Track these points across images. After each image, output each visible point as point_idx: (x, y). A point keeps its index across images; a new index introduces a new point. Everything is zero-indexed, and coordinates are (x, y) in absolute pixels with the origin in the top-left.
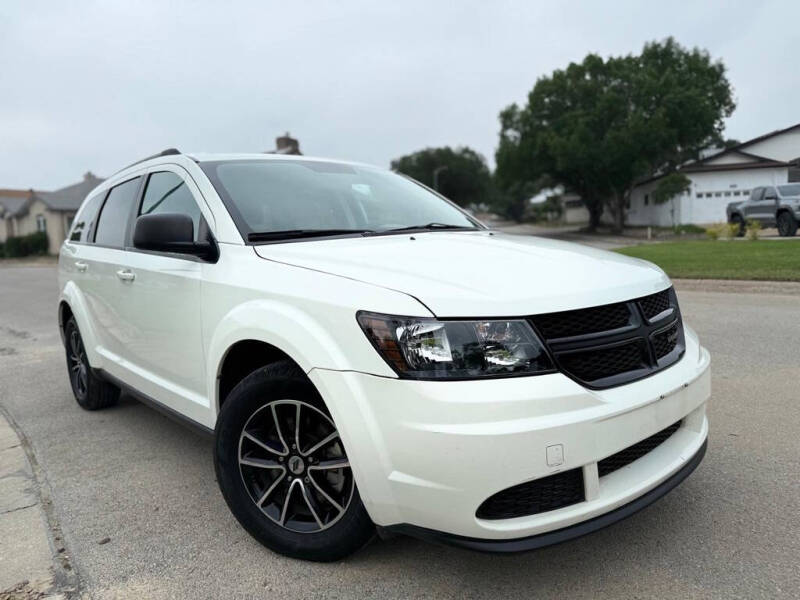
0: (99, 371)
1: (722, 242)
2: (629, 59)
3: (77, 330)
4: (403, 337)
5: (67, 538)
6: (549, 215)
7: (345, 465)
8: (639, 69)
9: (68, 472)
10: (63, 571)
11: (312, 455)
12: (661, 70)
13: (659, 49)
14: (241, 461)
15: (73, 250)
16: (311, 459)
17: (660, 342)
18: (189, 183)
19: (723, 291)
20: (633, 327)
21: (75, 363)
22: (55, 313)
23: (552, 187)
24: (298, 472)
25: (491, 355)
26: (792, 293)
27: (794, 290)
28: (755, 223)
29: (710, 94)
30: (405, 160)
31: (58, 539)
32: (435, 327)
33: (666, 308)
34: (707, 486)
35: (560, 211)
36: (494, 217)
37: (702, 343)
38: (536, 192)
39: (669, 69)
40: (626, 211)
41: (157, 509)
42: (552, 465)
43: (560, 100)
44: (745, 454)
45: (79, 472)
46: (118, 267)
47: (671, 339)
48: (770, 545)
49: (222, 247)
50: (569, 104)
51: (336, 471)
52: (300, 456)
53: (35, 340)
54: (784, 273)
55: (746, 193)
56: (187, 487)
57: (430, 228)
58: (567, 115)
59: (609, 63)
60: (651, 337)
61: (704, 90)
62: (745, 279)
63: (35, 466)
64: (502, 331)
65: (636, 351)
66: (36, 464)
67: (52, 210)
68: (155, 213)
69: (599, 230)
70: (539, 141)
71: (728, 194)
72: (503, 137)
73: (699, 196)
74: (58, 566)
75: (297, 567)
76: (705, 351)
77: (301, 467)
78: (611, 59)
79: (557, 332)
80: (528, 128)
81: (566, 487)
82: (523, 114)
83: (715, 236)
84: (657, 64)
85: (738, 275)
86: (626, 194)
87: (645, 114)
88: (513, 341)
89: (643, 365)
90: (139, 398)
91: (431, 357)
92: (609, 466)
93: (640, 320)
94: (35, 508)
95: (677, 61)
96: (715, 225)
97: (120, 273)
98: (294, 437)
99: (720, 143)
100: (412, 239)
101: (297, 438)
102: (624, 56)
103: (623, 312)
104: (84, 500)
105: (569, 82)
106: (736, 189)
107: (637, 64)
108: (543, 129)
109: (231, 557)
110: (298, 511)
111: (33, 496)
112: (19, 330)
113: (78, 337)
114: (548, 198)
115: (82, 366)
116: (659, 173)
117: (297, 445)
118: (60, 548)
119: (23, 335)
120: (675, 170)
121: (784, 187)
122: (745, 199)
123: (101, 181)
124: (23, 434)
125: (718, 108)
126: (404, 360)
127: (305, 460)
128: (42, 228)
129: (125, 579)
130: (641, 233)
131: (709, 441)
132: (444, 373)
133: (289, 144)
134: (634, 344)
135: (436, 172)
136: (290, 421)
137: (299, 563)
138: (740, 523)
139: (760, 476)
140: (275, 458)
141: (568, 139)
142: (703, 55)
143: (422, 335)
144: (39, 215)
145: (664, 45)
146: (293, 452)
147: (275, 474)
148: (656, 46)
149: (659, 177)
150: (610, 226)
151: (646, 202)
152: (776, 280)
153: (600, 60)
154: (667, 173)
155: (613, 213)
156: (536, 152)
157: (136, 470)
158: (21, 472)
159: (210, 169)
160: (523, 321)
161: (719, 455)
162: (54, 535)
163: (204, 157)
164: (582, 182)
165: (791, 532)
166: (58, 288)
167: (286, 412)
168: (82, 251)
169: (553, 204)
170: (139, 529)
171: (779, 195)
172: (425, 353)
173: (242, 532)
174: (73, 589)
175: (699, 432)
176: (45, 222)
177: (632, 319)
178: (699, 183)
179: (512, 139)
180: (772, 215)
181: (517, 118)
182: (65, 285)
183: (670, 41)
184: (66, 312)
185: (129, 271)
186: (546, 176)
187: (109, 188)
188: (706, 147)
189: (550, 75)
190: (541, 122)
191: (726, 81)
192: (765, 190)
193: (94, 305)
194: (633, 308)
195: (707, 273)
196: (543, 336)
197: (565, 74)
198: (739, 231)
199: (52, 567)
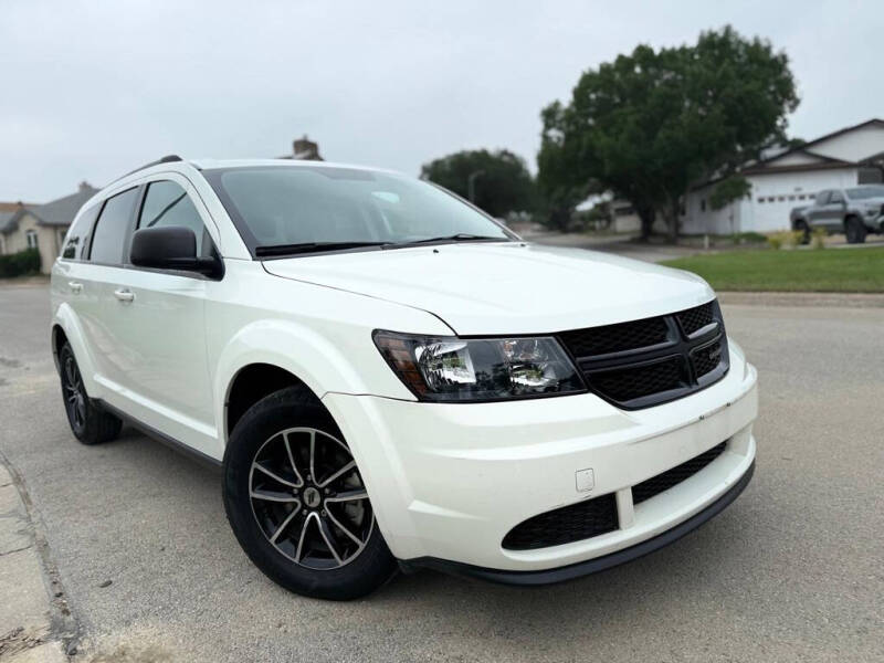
0: (98, 401)
1: (785, 251)
2: (683, 50)
3: (73, 357)
4: (423, 357)
5: (65, 581)
6: (597, 224)
7: (363, 496)
8: (695, 61)
9: (66, 511)
10: (61, 617)
11: (327, 486)
12: (719, 61)
13: (716, 39)
14: (252, 494)
15: (67, 268)
16: (327, 491)
17: (701, 359)
18: (192, 193)
19: (783, 305)
20: (670, 343)
21: (71, 393)
22: (48, 339)
23: (600, 192)
24: (313, 505)
25: (518, 376)
26: (859, 307)
27: (861, 303)
28: (820, 230)
29: (772, 88)
30: (437, 163)
31: (55, 583)
32: (458, 346)
33: (708, 323)
34: (755, 514)
35: (609, 219)
36: (537, 226)
37: (749, 360)
38: (583, 198)
39: (727, 60)
40: (681, 218)
41: (163, 550)
42: (582, 491)
43: (607, 96)
44: (797, 478)
45: (77, 511)
46: (116, 287)
47: (712, 356)
48: (819, 574)
49: (227, 263)
50: (617, 100)
51: (355, 503)
52: (316, 488)
53: (28, 369)
54: (850, 284)
55: (812, 197)
56: (196, 525)
57: (457, 239)
58: (616, 112)
59: (661, 55)
60: (690, 354)
61: (766, 84)
62: (809, 290)
63: (29, 506)
64: (530, 350)
65: (673, 369)
66: (30, 502)
67: (45, 225)
68: (157, 226)
69: (651, 239)
70: (585, 141)
71: (792, 198)
72: (545, 138)
73: (761, 200)
74: (55, 611)
75: (314, 606)
76: (751, 368)
77: (317, 500)
78: (663, 50)
79: (588, 349)
80: (572, 128)
81: (597, 514)
82: (567, 111)
83: (777, 245)
84: (713, 55)
85: (801, 286)
86: (681, 200)
87: (701, 111)
88: (542, 360)
89: (682, 384)
90: (146, 432)
91: (454, 379)
92: (645, 491)
93: (678, 336)
94: (29, 551)
95: (736, 52)
96: (778, 233)
97: (118, 293)
98: (309, 467)
99: (783, 141)
100: (435, 251)
101: (312, 469)
102: (678, 46)
103: (661, 326)
104: (83, 541)
105: (617, 76)
106: (802, 193)
107: (692, 55)
108: (589, 128)
109: (244, 597)
110: (314, 547)
111: (28, 537)
112: (11, 359)
113: (74, 364)
114: (597, 206)
115: (80, 396)
116: (717, 175)
117: (312, 476)
118: (58, 591)
119: (14, 364)
120: (735, 172)
121: (853, 190)
122: (809, 203)
123: (97, 191)
124: (15, 472)
125: (781, 104)
126: (424, 382)
127: (321, 491)
128: (33, 245)
129: (128, 623)
130: (696, 242)
131: (757, 463)
132: (469, 395)
133: (307, 148)
134: (672, 361)
135: (472, 177)
136: (304, 451)
137: (317, 603)
138: (789, 551)
139: (813, 502)
140: (289, 490)
141: (617, 139)
142: (764, 44)
143: (445, 355)
144: (30, 231)
145: (721, 34)
146: (308, 484)
147: (289, 507)
148: (713, 35)
149: (717, 181)
150: (664, 235)
151: (703, 208)
152: (841, 291)
153: (651, 51)
154: (726, 175)
155: (667, 220)
156: (581, 154)
157: (140, 508)
158: (14, 513)
159: (214, 178)
160: (551, 338)
161: (770, 480)
162: (51, 579)
163: (207, 164)
164: (632, 186)
165: (842, 560)
166: (49, 312)
167: (300, 441)
168: (77, 270)
169: (601, 212)
170: (143, 570)
171: (847, 199)
172: (447, 374)
173: (255, 571)
174: (71, 636)
175: (745, 455)
176: (36, 237)
177: (669, 334)
178: (761, 187)
179: (555, 140)
180: (838, 221)
181: (560, 116)
182: (58, 307)
183: (728, 30)
184: (60, 336)
185: (128, 291)
186: (593, 180)
187: (104, 199)
188: (769, 146)
189: (596, 68)
190: (586, 120)
191: (789, 73)
192: (831, 193)
193: (92, 329)
194: (671, 323)
195: (767, 286)
196: (573, 355)
197: (613, 67)
198: (803, 239)
199: (49, 613)
